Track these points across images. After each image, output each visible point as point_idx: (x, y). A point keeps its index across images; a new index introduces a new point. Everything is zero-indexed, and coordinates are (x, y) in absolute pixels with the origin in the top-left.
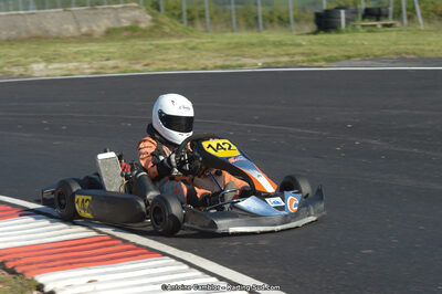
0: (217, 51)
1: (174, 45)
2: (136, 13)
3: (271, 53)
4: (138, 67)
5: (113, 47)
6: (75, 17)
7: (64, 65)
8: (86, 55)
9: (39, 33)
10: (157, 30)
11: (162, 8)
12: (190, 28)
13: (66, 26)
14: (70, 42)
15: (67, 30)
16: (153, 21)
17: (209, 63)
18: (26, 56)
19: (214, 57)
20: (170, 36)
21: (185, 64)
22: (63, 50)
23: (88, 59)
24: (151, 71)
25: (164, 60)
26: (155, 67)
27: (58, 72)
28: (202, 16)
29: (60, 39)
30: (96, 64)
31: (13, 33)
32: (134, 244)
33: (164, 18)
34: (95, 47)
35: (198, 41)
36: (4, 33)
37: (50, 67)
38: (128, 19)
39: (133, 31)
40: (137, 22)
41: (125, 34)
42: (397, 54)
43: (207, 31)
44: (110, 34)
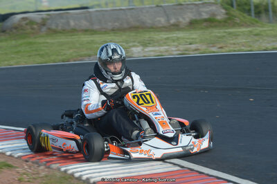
0: (275, 36)
1: (242, 32)
2: (214, 8)
4: (214, 49)
5: (195, 35)
6: (165, 12)
7: (157, 49)
8: (174, 41)
9: (137, 24)
10: (229, 21)
11: (235, 4)
12: (257, 19)
13: (158, 19)
14: (162, 31)
15: (160, 21)
16: (227, 14)
17: (269, 46)
18: (127, 42)
19: (273, 41)
20: (240, 25)
21: (250, 46)
22: (156, 37)
23: (176, 44)
24: (224, 52)
25: (234, 44)
26: (227, 49)
27: (152, 53)
28: (267, 10)
29: (154, 28)
30: (182, 47)
31: (117, 24)
32: (208, 175)
33: (235, 11)
34: (181, 34)
35: (261, 29)
36: (110, 24)
37: (146, 50)
38: (207, 12)
39: (211, 22)
40: (214, 15)
41: (205, 24)
43: (270, 22)
44: (193, 24)
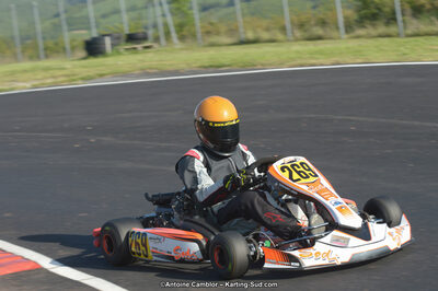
3: (39, 77)
42: (142, 69)
